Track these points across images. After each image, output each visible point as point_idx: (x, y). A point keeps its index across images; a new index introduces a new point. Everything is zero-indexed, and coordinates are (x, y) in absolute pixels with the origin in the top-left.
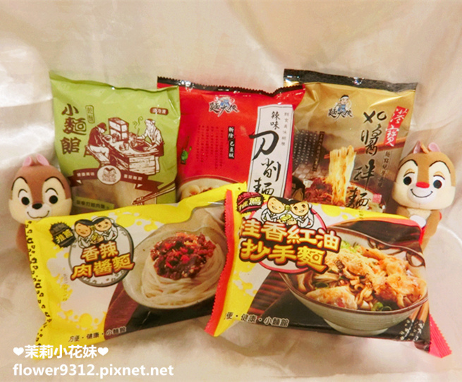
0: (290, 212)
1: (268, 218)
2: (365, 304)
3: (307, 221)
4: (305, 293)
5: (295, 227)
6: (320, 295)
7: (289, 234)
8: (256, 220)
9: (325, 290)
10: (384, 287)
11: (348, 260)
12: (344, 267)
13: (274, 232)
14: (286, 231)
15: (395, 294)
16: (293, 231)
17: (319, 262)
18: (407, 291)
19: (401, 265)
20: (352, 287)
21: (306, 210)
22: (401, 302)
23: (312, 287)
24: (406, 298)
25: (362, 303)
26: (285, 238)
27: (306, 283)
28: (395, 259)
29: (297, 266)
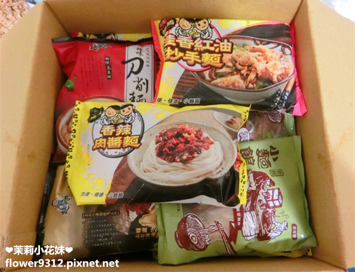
0: (195, 29)
1: (180, 33)
2: (251, 85)
3: (207, 34)
4: (210, 82)
5: (199, 39)
6: (221, 82)
7: (195, 44)
8: (172, 34)
9: (224, 79)
10: (265, 71)
11: (239, 57)
12: (236, 62)
13: (185, 42)
14: (193, 42)
15: (271, 74)
16: (198, 42)
17: (218, 61)
18: (279, 72)
19: (277, 55)
20: (242, 75)
21: (207, 25)
22: (275, 79)
23: (214, 77)
24: (279, 77)
25: (249, 85)
26: (193, 47)
27: (210, 76)
28: (273, 52)
29: (202, 66)
